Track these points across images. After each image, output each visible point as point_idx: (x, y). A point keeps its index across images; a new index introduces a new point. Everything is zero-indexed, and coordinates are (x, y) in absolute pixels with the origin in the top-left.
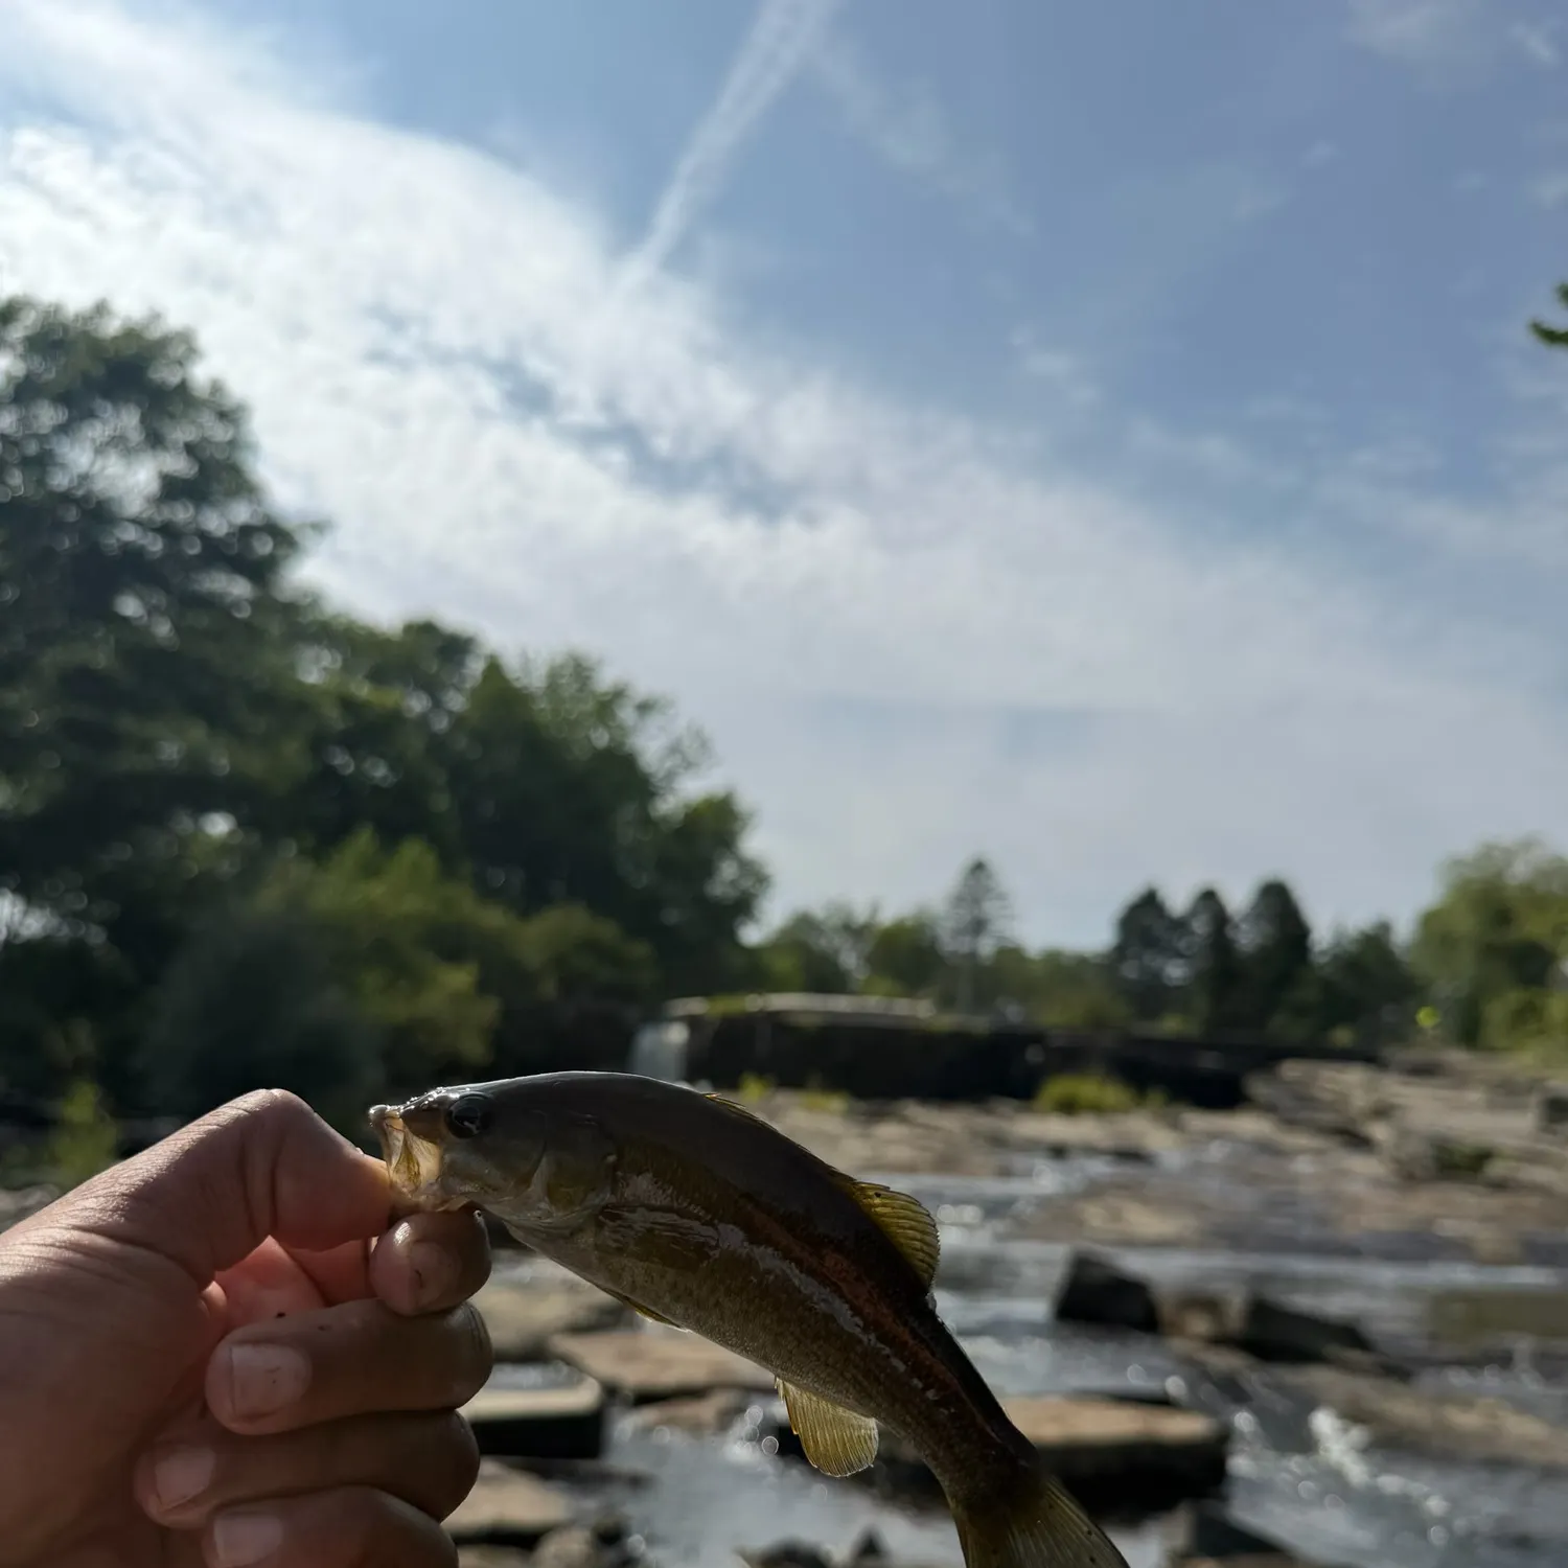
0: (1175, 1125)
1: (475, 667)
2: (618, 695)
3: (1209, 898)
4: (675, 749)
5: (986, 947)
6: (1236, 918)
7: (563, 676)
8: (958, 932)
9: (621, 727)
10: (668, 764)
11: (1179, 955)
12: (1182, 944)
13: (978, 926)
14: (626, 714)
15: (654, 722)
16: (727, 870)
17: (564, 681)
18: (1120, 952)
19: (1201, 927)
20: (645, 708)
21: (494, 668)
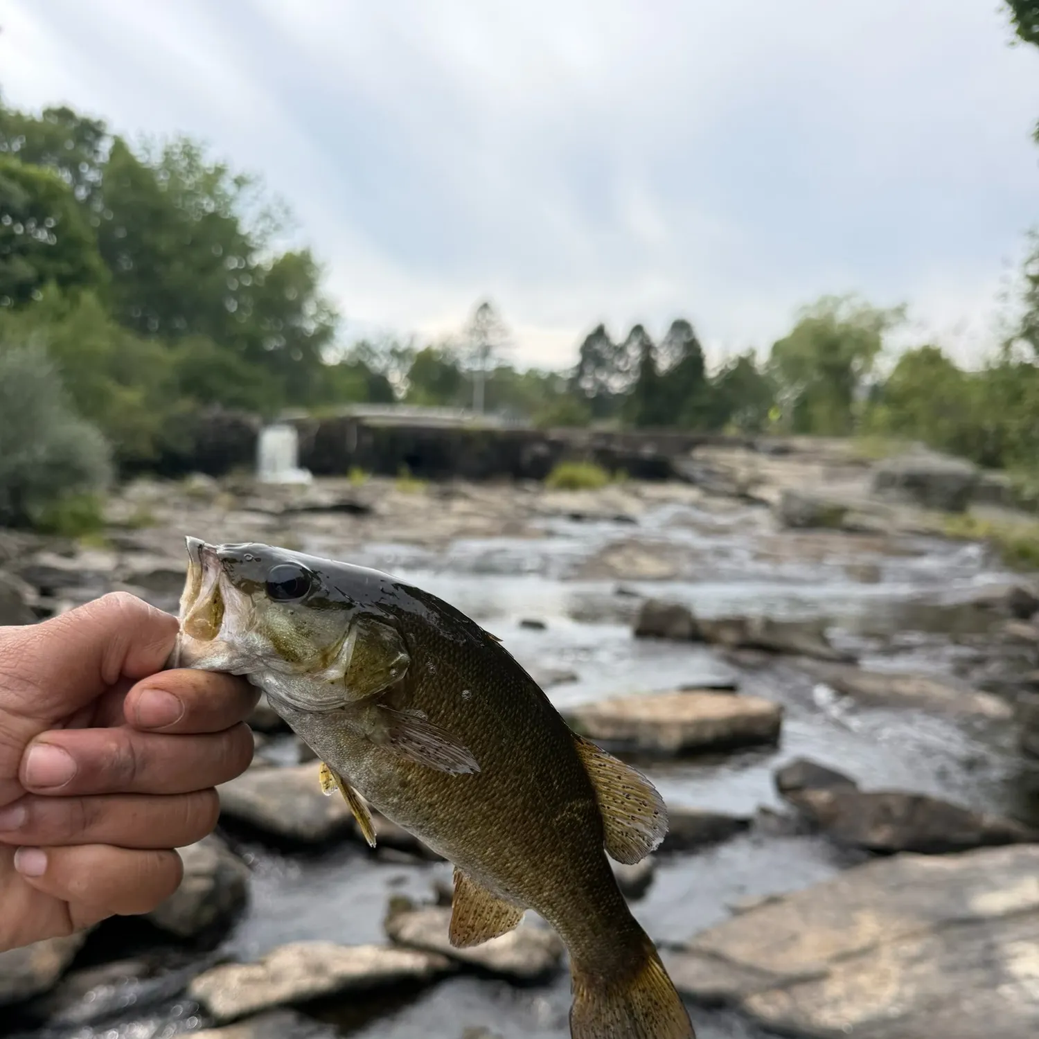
0: (637, 495)
1: (105, 146)
2: (220, 171)
3: (638, 330)
4: (265, 215)
5: (491, 365)
6: (657, 345)
7: (174, 154)
8: (472, 357)
9: (224, 195)
10: (261, 226)
11: (619, 371)
12: (621, 364)
13: (486, 352)
14: (226, 185)
15: (248, 193)
16: (310, 309)
17: (175, 158)
18: (580, 370)
19: (634, 352)
20: (240, 182)
21: (119, 147)
